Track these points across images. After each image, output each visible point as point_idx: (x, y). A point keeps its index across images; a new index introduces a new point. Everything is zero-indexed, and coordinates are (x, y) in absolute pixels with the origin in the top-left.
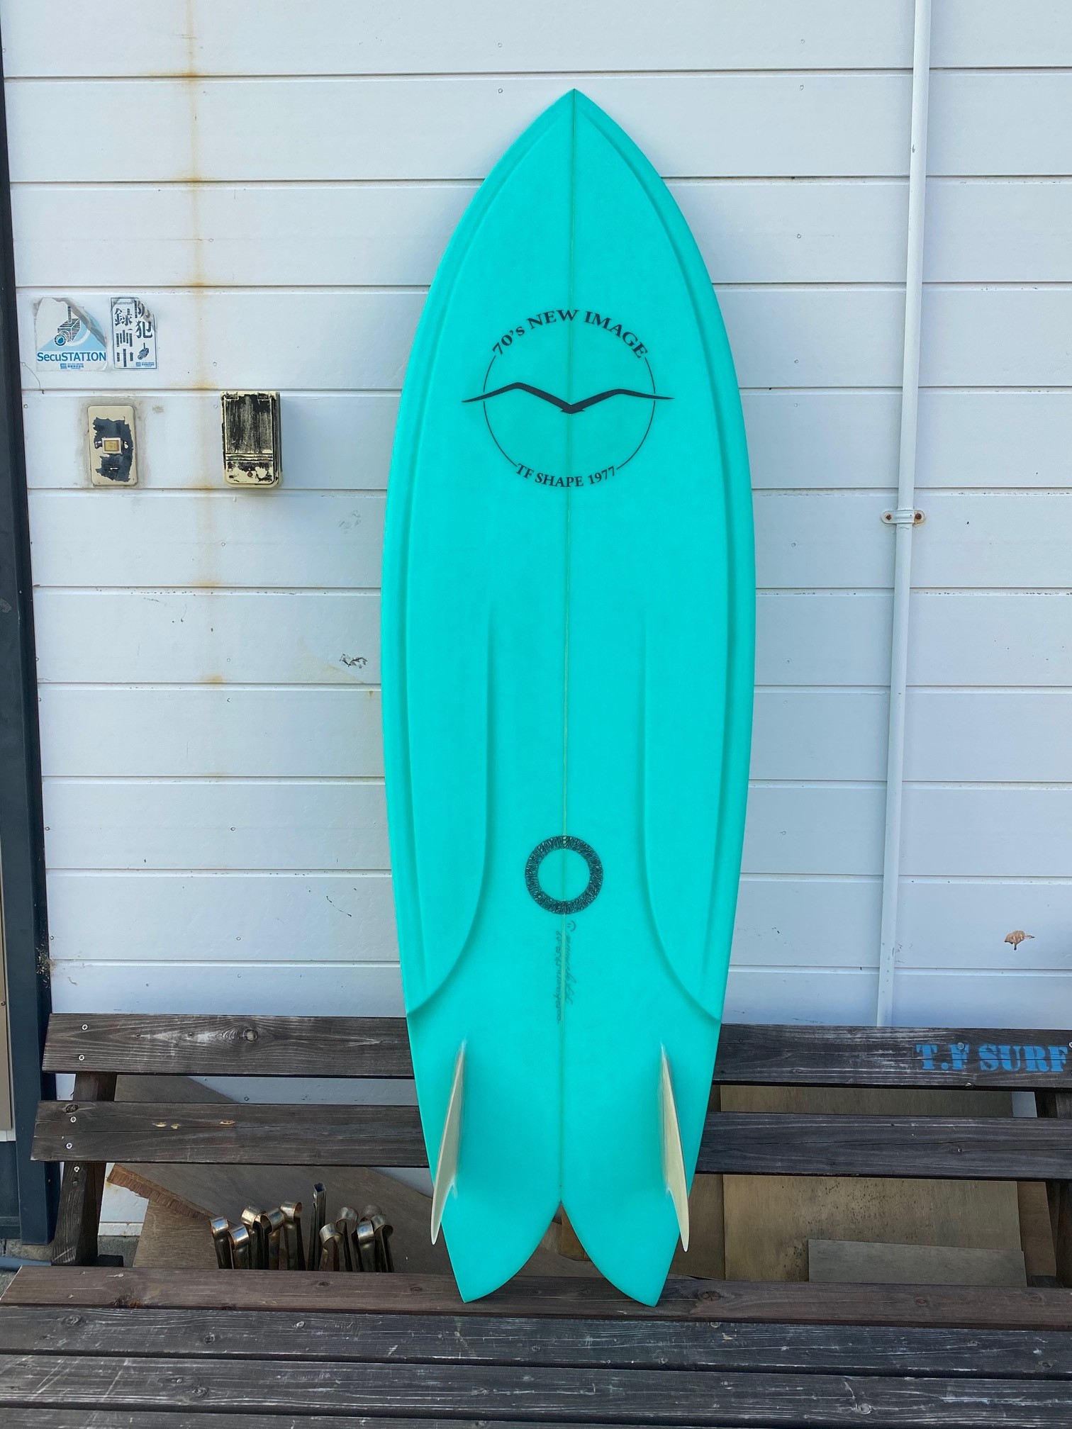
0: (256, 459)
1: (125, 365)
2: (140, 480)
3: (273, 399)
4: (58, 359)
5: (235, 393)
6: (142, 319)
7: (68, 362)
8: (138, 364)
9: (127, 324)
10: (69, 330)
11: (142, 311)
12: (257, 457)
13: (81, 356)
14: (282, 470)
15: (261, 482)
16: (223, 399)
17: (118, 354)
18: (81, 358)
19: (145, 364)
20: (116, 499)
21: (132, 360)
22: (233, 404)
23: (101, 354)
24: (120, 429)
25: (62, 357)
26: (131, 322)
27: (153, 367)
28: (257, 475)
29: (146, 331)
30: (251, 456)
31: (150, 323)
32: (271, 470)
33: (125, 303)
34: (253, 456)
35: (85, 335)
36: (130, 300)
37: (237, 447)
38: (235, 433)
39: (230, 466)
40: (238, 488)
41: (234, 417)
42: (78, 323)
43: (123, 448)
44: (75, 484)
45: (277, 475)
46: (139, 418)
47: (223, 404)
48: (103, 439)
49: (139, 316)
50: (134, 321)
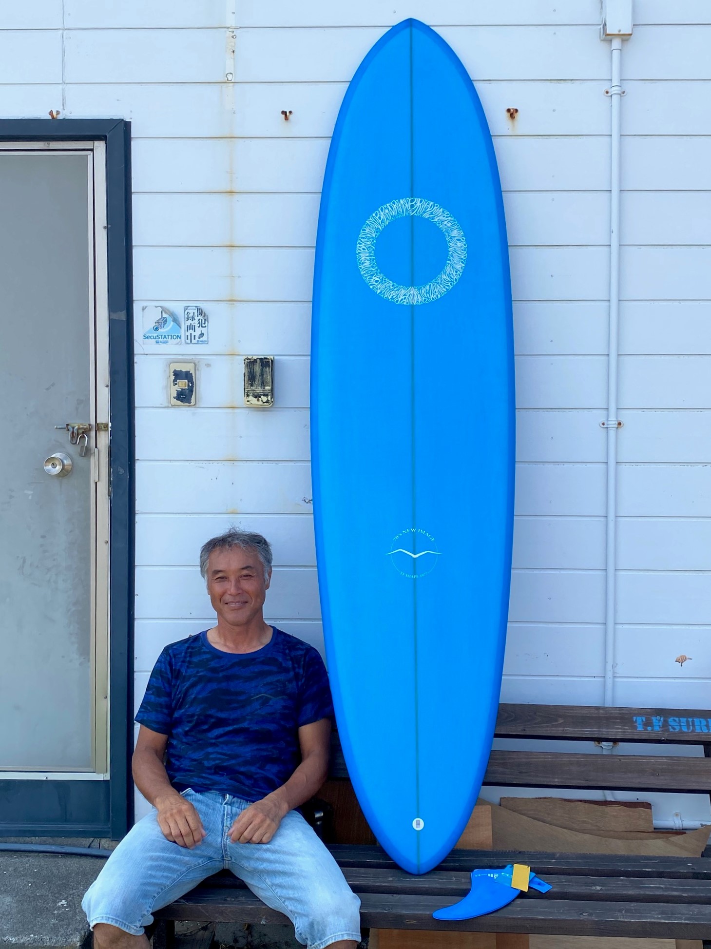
1: (191, 342)
2: (197, 403)
3: (272, 361)
4: (155, 338)
5: (251, 357)
6: (201, 318)
7: (160, 340)
8: (198, 341)
9: (192, 320)
10: (161, 323)
11: (201, 314)
12: (262, 391)
13: (167, 337)
14: (274, 398)
15: (264, 404)
16: (245, 360)
17: (187, 336)
19: (201, 341)
20: (182, 414)
21: (195, 339)
22: (250, 363)
23: (178, 336)
24: (188, 376)
25: (157, 338)
26: (195, 319)
27: (206, 343)
28: (262, 400)
29: (203, 324)
30: (259, 390)
31: (205, 320)
32: (269, 398)
33: (192, 309)
35: (171, 324)
36: (195, 308)
37: (252, 386)
38: (251, 378)
39: (248, 395)
40: (251, 407)
41: (251, 370)
42: (167, 319)
43: (188, 385)
44: (161, 404)
45: (272, 400)
46: (198, 369)
47: (245, 363)
48: (178, 381)
49: (199, 316)
50: (197, 319)
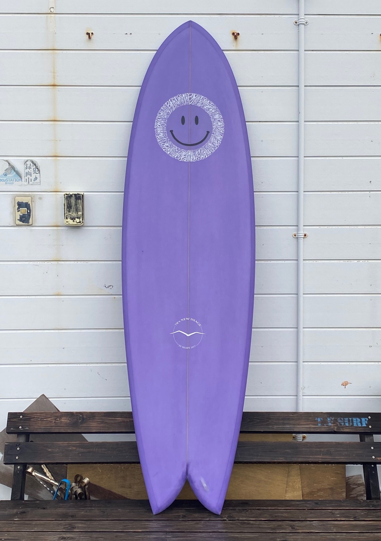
1: (29, 183)
2: (33, 223)
3: (82, 195)
4: (5, 180)
5: (69, 193)
6: (35, 167)
7: (8, 182)
9: (30, 169)
10: (9, 171)
11: (35, 165)
13: (13, 180)
14: (85, 219)
15: (78, 224)
16: (64, 195)
17: (26, 179)
19: (35, 183)
20: (25, 230)
21: (31, 181)
22: (68, 197)
23: (20, 179)
24: (27, 206)
27: (39, 184)
28: (76, 221)
29: (36, 171)
30: (74, 215)
31: (38, 168)
32: (81, 220)
33: (29, 162)
36: (31, 161)
37: (69, 212)
38: (69, 207)
39: (67, 218)
40: (69, 226)
41: (68, 201)
43: (27, 212)
44: (10, 224)
45: (83, 221)
46: (33, 201)
47: (65, 197)
48: (20, 209)
50: (32, 167)
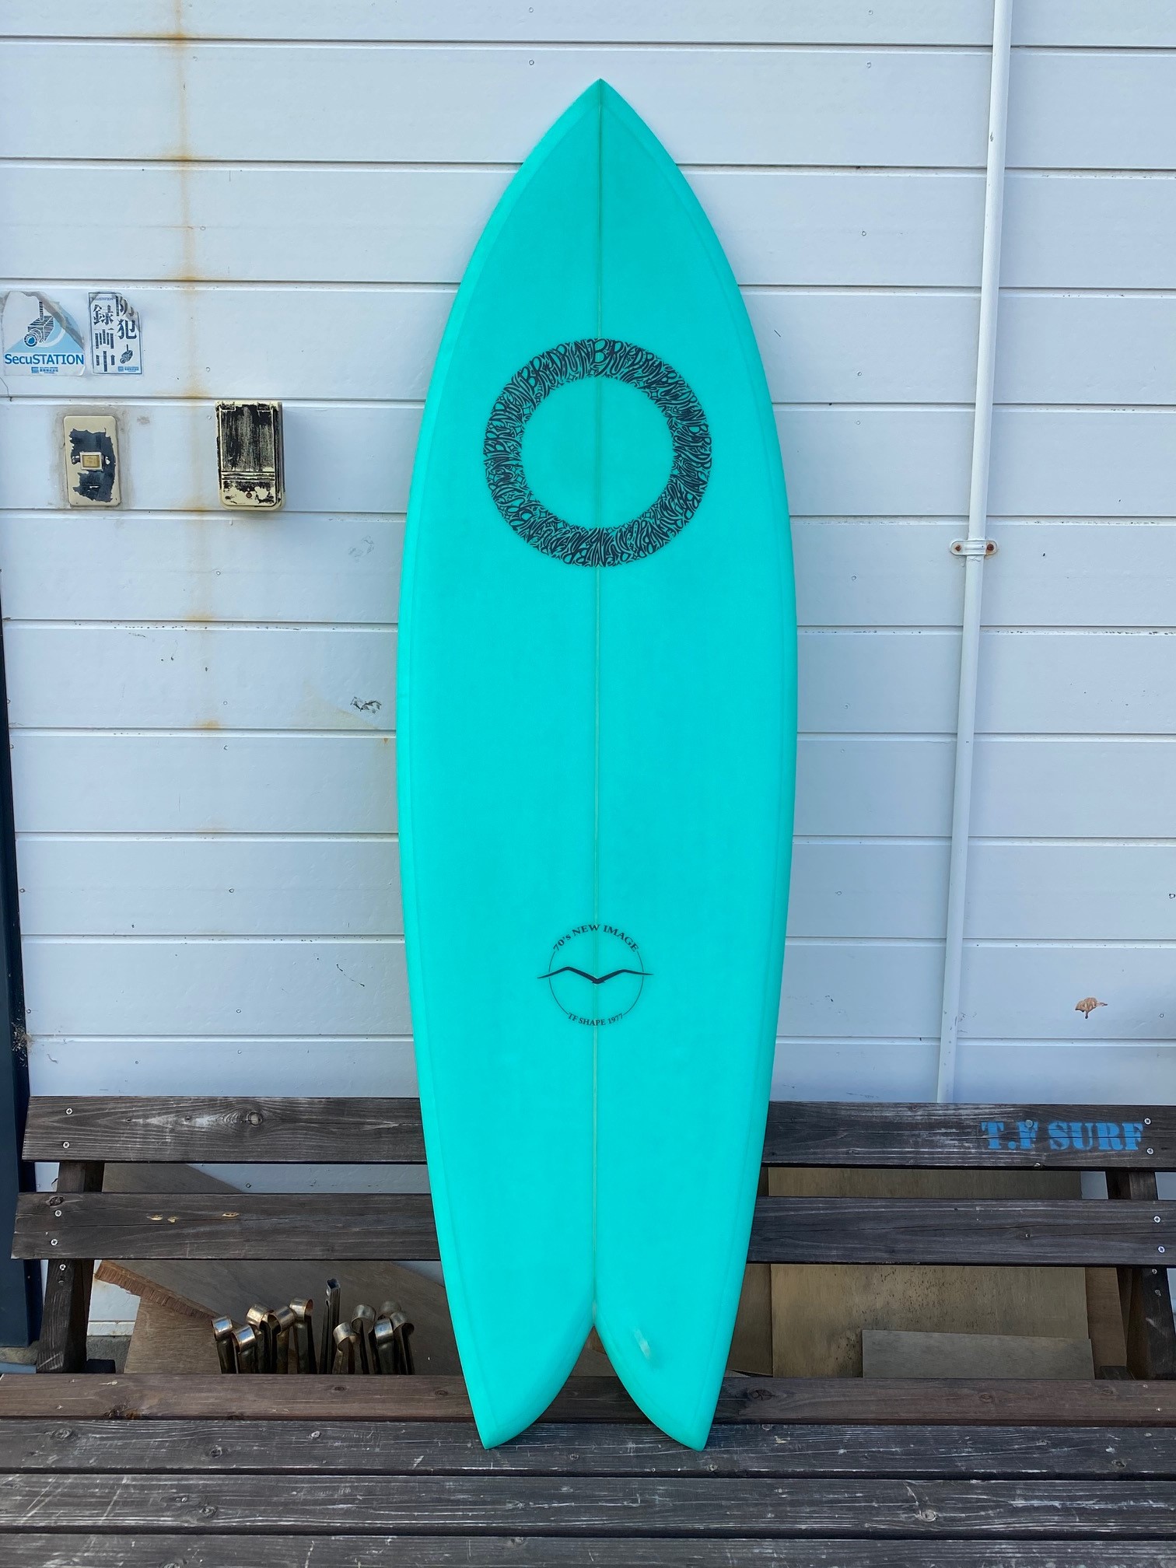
0: (256, 478)
1: (106, 370)
2: (124, 500)
3: (275, 410)
4: (29, 361)
5: (231, 402)
6: (124, 318)
7: (41, 365)
8: (120, 369)
9: (107, 323)
10: (41, 329)
11: (124, 308)
12: (257, 475)
13: (54, 358)
14: (284, 491)
15: (262, 504)
16: (218, 409)
17: (98, 357)
18: (55, 362)
19: (128, 369)
20: (95, 522)
21: (113, 363)
22: (230, 416)
23: (77, 356)
24: (101, 443)
25: (33, 360)
26: (112, 321)
27: (137, 372)
28: (257, 496)
29: (130, 331)
30: (250, 474)
31: (133, 322)
32: (273, 491)
33: (104, 299)
34: (252, 474)
35: (60, 335)
36: (110, 296)
37: (234, 464)
38: (232, 448)
39: (227, 486)
40: (236, 511)
41: (231, 430)
42: (51, 323)
43: (104, 464)
44: (50, 503)
45: (279, 497)
46: (123, 429)
47: (218, 416)
48: (82, 454)
49: (121, 314)
50: (116, 320)
